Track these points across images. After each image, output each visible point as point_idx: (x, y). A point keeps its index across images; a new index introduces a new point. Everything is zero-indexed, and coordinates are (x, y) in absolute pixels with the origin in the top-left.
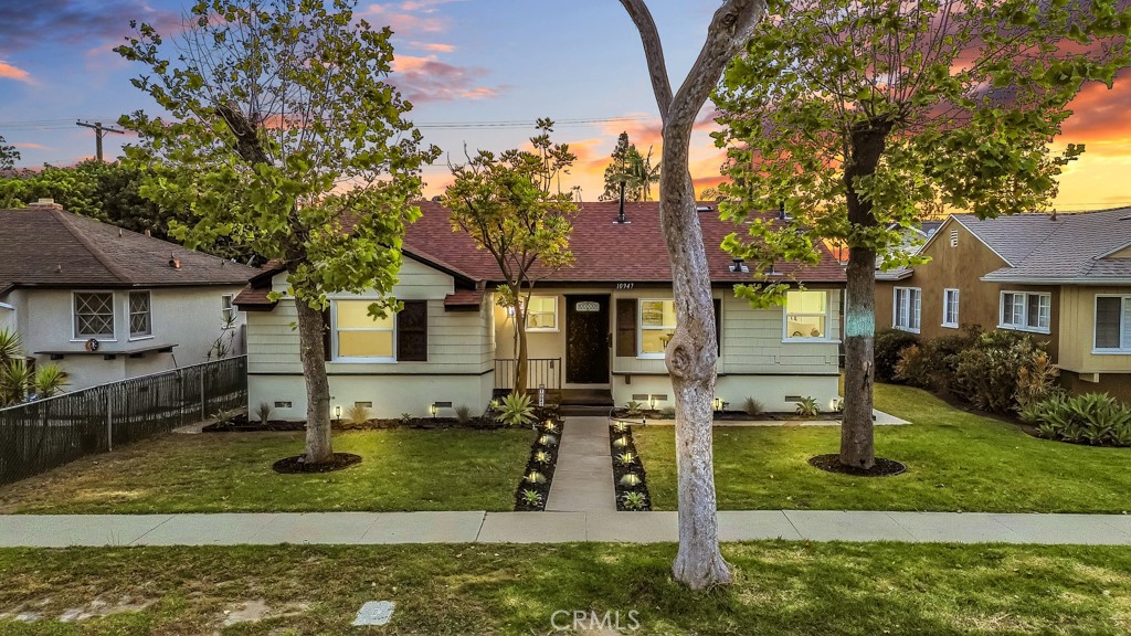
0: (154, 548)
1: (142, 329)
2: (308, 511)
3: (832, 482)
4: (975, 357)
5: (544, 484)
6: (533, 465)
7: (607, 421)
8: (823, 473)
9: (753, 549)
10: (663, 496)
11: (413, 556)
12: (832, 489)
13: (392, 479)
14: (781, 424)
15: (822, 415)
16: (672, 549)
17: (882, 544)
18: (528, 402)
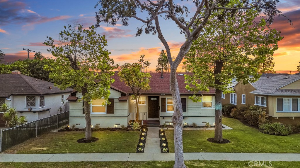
0: (52, 162)
1: (42, 105)
2: (87, 153)
3: (212, 145)
4: (248, 113)
5: (143, 146)
6: (141, 141)
7: (158, 128)
8: (210, 143)
9: (192, 162)
10: (172, 149)
11: (113, 164)
12: (212, 147)
13: (107, 144)
14: (201, 129)
15: (212, 127)
16: (173, 162)
17: (222, 161)
18: (139, 124)
